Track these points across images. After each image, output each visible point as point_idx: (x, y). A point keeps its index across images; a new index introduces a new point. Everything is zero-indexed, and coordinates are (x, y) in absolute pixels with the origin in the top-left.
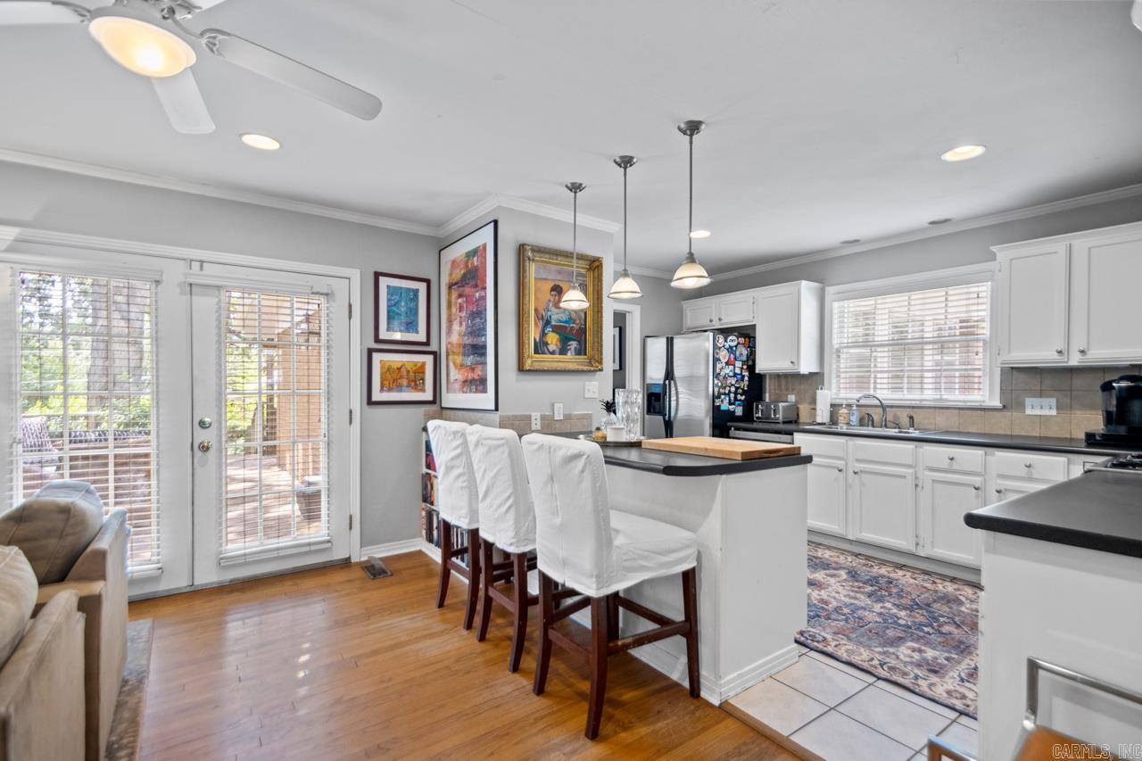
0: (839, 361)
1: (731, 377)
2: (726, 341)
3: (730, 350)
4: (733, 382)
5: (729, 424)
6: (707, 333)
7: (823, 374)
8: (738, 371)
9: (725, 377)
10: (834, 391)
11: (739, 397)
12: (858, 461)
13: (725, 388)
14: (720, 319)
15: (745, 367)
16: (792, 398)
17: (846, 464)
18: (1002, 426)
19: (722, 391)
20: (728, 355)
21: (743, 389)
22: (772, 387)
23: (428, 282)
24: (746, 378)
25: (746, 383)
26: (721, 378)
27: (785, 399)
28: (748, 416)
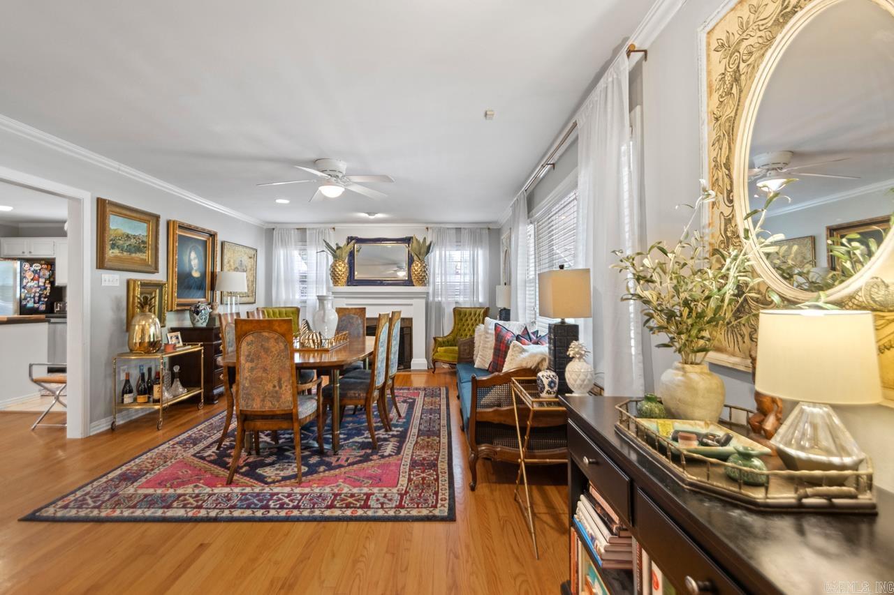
1: (35, 287)
4: (38, 291)
8: (41, 284)
9: (30, 288)
11: (42, 299)
13: (30, 294)
14: (30, 252)
15: (48, 282)
19: (28, 296)
21: (45, 295)
24: (48, 288)
25: (48, 291)
26: (27, 288)
28: (49, 310)
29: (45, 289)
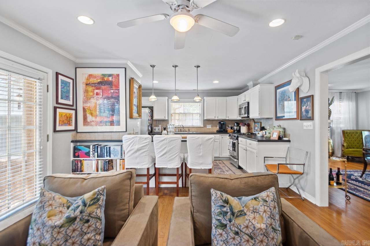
0: (172, 117)
3: (150, 113)
7: (168, 120)
15: (151, 118)
16: (160, 126)
18: (203, 130)
23: (73, 79)
24: (151, 121)
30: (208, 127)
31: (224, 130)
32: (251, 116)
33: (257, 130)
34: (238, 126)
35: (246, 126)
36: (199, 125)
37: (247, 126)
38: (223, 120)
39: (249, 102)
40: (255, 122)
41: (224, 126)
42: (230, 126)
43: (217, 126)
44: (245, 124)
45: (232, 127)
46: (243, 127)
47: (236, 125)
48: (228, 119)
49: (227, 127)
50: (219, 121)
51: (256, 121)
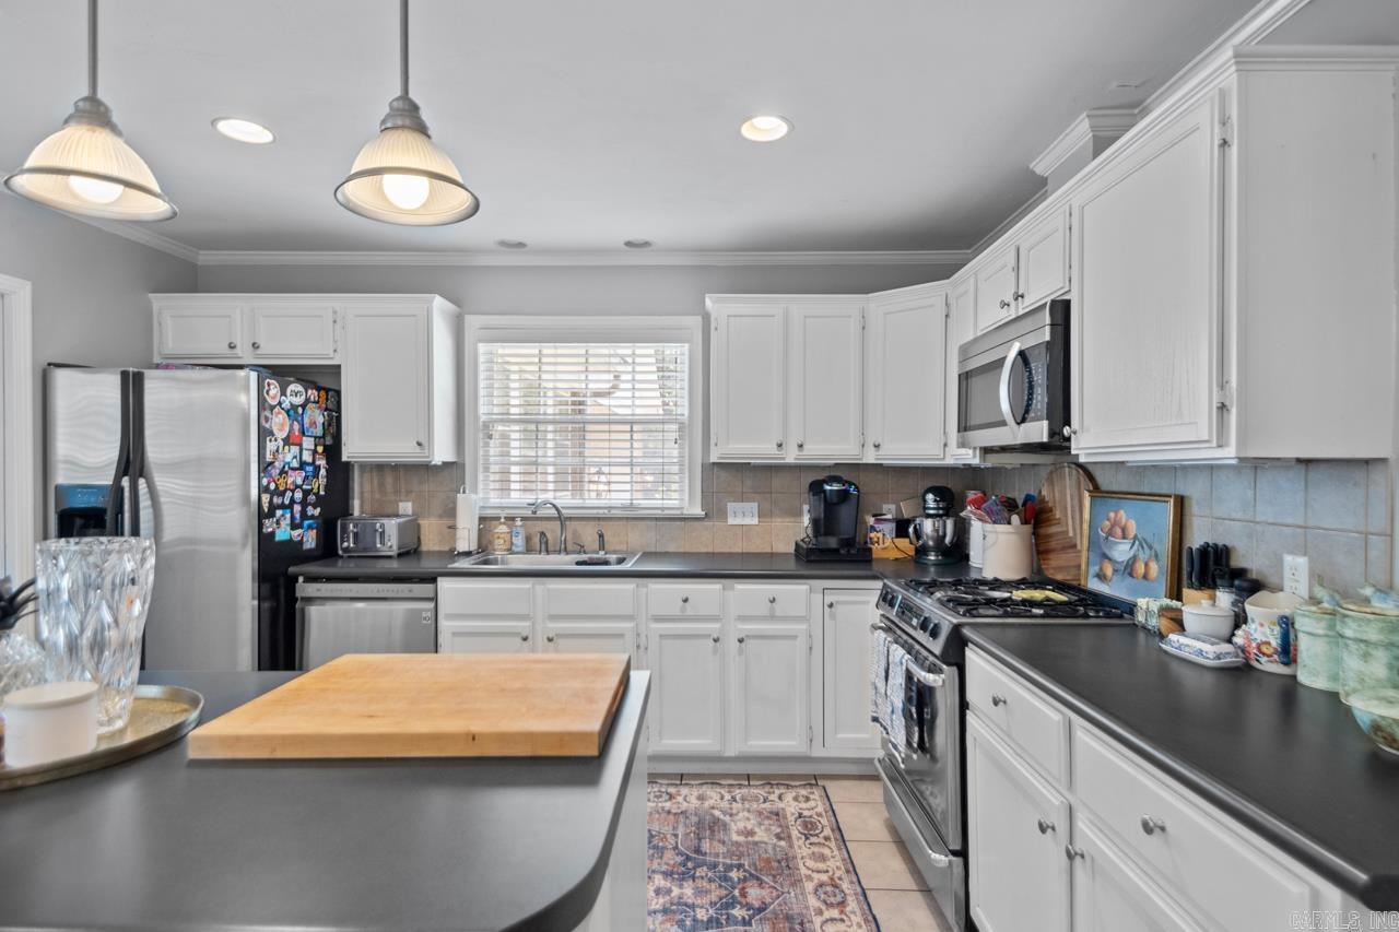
0: (487, 445)
1: (294, 469)
2: (283, 393)
3: (292, 412)
4: (299, 482)
5: (292, 570)
6: (242, 373)
7: (463, 466)
8: (307, 457)
9: (283, 472)
10: (481, 495)
11: (310, 511)
12: (553, 618)
13: (282, 494)
14: (255, 346)
15: (320, 449)
16: (406, 507)
17: (533, 624)
18: (704, 541)
19: (277, 500)
20: (288, 423)
21: (317, 494)
22: (367, 487)
24: (323, 472)
25: (322, 480)
26: (275, 472)
27: (390, 511)
28: (328, 548)
29: (316, 474)
30: (739, 521)
31: (849, 543)
32: (1086, 443)
33: (1129, 569)
34: (947, 515)
35: (1015, 519)
36: (676, 503)
37: (1025, 522)
38: (837, 472)
39: (1067, 304)
40: (1096, 489)
41: (845, 512)
42: (889, 510)
43: (800, 514)
44: (1011, 506)
45: (908, 522)
46: (989, 527)
47: (931, 504)
48: (871, 460)
49: (871, 521)
50: (811, 478)
51: (1105, 481)
